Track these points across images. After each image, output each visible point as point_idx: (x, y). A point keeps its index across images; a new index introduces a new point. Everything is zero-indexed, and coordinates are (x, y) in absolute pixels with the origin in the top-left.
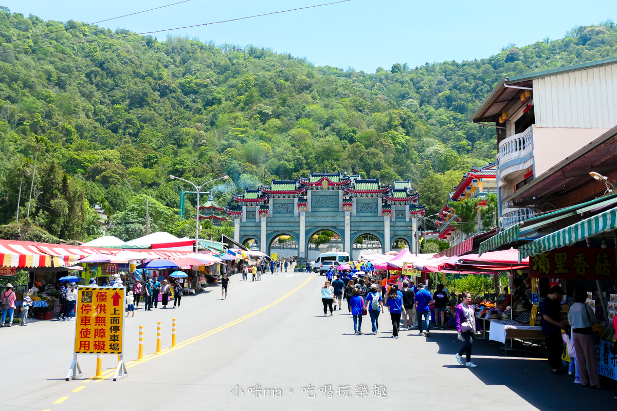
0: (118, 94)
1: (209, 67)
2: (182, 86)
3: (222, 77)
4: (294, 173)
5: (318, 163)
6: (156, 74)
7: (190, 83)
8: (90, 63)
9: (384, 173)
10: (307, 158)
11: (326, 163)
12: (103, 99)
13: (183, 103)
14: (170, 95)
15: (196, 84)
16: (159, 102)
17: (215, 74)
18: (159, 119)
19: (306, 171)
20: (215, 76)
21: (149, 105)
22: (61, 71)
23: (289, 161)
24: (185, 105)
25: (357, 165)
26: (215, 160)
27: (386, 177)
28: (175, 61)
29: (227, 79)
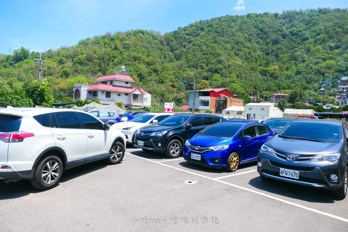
0: (268, 40)
1: (301, 21)
2: (291, 32)
3: (308, 27)
6: (281, 29)
7: (294, 31)
8: (257, 30)
12: (263, 43)
13: (292, 39)
14: (287, 37)
15: (297, 31)
16: (283, 41)
17: (304, 25)
18: (284, 48)
20: (305, 26)
21: (279, 43)
22: (249, 36)
23: (343, 67)
24: (293, 40)
26: (314, 68)
28: (287, 22)
29: (310, 27)
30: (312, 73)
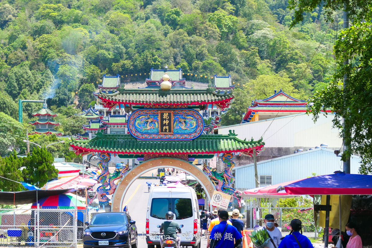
4: (114, 64)
5: (138, 53)
9: (206, 64)
10: (127, 46)
11: (147, 52)
19: (126, 62)
23: (108, 50)
25: (179, 55)
26: (29, 46)
27: (208, 68)
30: (27, 62)
